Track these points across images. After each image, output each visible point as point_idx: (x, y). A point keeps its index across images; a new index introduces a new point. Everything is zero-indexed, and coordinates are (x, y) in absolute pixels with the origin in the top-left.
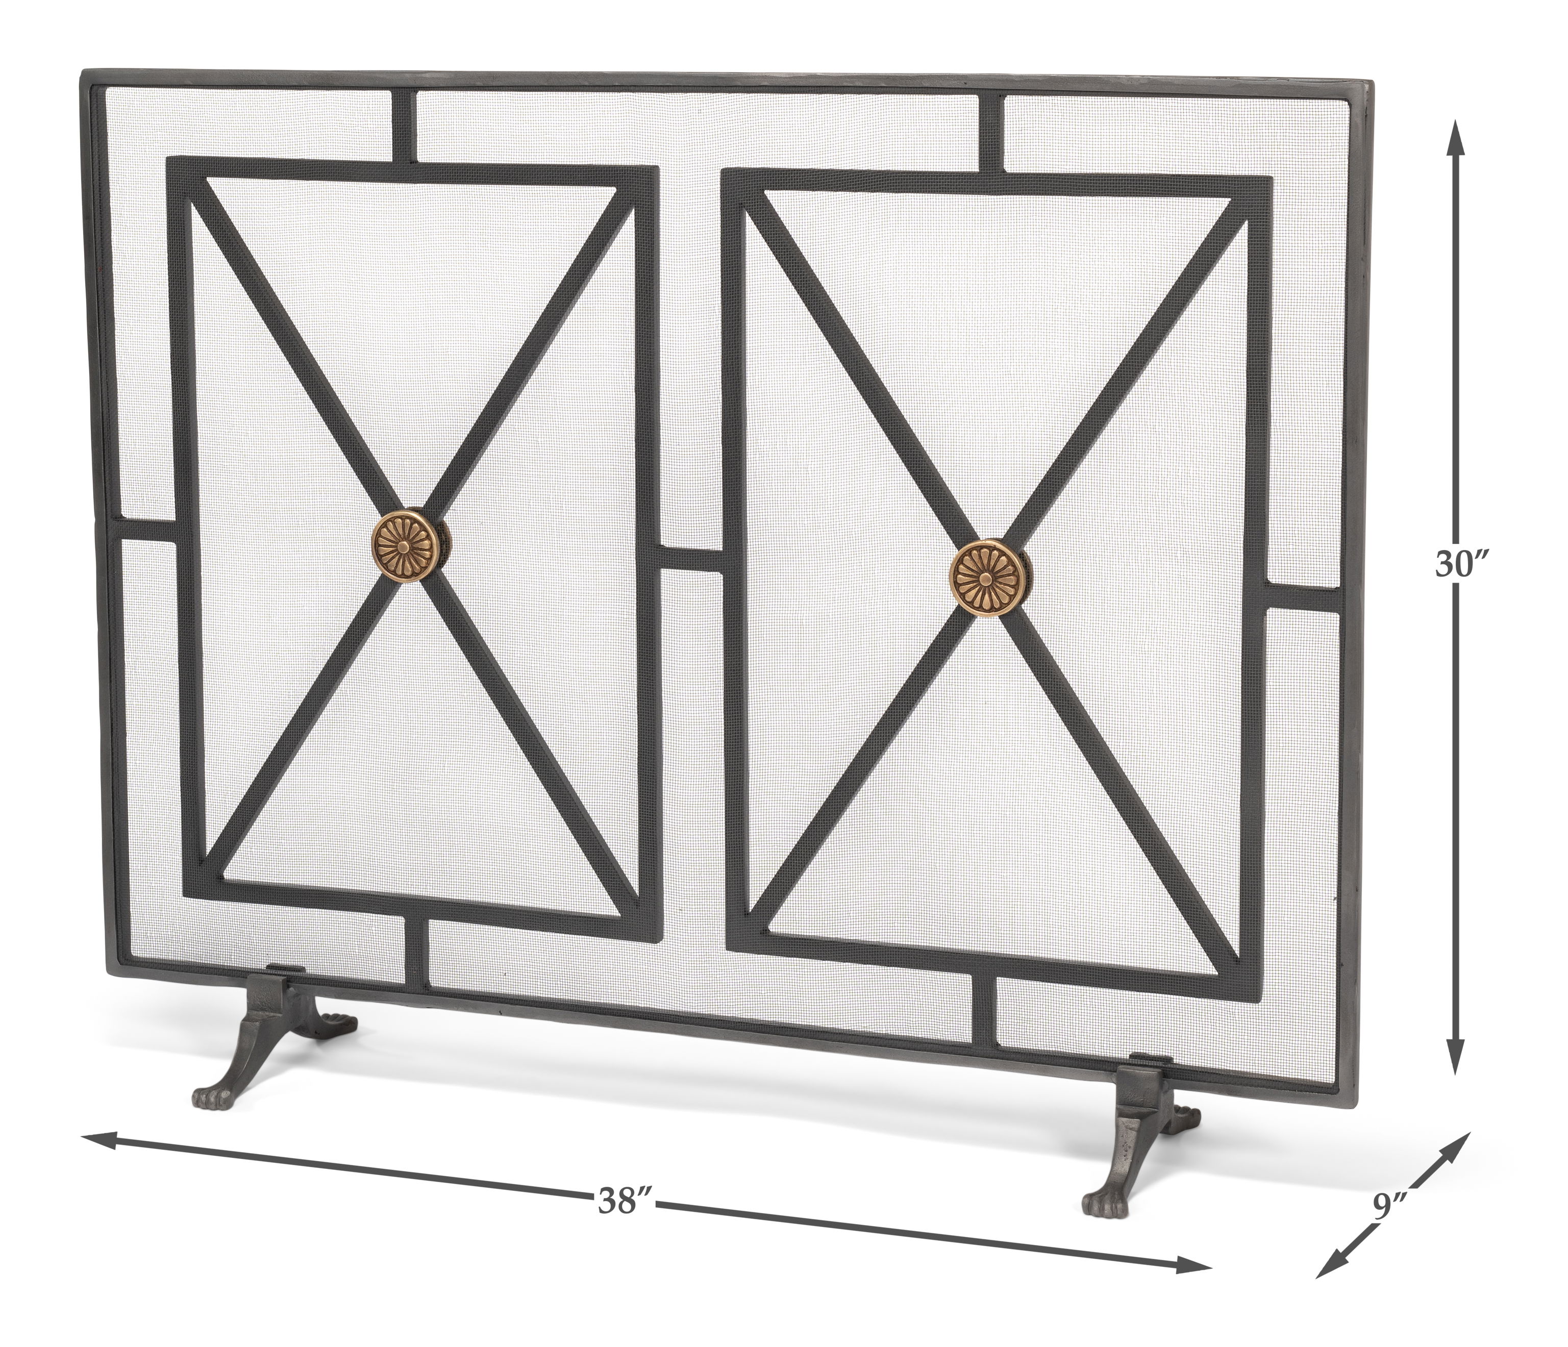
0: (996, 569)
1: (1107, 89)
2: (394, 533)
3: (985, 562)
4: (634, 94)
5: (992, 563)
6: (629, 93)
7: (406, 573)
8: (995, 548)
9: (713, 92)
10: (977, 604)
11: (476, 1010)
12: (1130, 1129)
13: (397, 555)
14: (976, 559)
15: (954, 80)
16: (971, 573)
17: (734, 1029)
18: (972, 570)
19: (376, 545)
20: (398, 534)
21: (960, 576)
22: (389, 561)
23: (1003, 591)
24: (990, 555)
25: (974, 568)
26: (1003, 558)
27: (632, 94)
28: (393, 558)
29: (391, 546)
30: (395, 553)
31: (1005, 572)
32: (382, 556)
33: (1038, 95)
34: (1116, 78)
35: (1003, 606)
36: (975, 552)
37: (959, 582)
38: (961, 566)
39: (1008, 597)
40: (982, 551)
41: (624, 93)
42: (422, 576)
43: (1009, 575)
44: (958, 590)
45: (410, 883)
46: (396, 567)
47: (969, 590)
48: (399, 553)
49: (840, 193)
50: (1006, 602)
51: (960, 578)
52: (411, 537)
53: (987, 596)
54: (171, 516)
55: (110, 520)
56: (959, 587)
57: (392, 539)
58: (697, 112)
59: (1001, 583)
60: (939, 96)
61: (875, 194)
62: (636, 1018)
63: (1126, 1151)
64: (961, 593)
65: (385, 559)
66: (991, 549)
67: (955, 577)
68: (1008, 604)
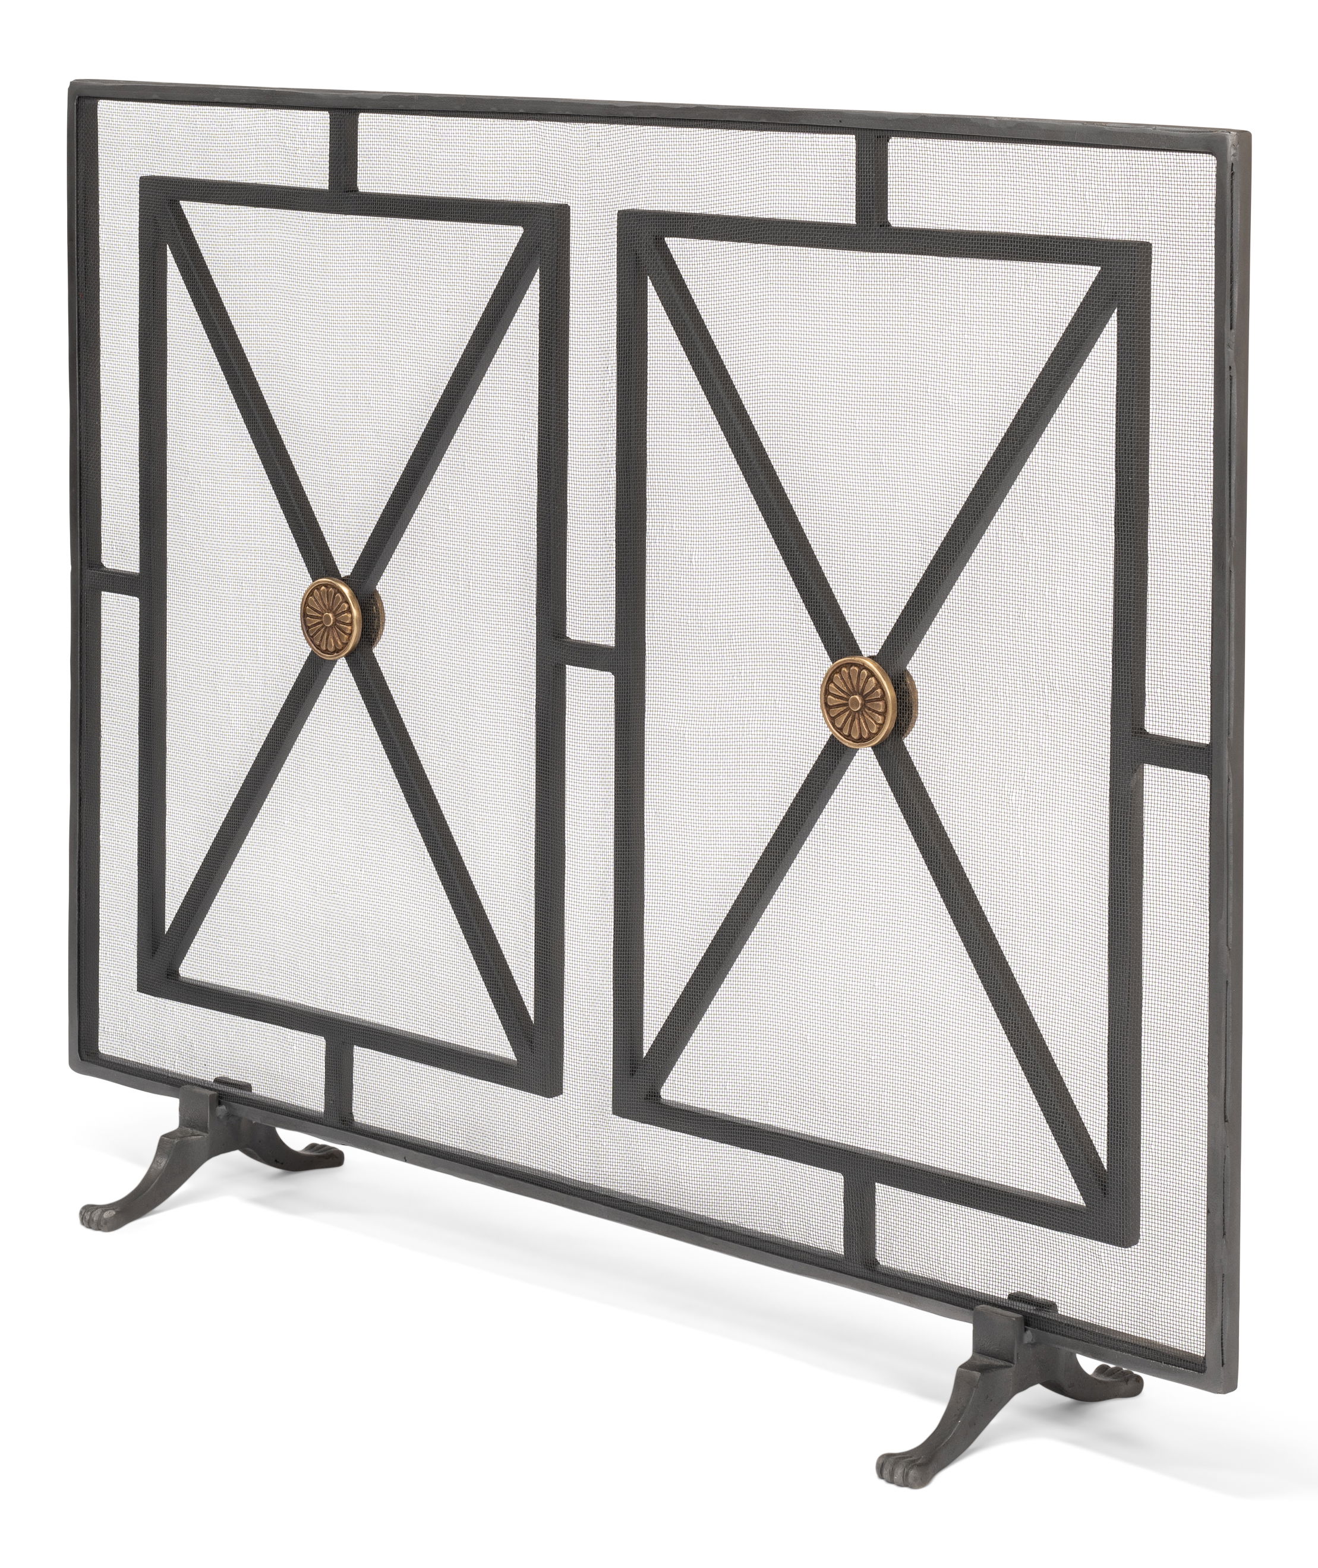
0: (865, 692)
2: (321, 603)
3: (855, 682)
4: (540, 123)
5: (861, 684)
6: (535, 122)
7: (330, 649)
8: (863, 667)
10: (847, 732)
12: (969, 1383)
13: (322, 627)
14: (846, 678)
15: (830, 117)
16: (841, 694)
18: (843, 692)
19: (304, 616)
20: (324, 604)
21: (829, 697)
22: (315, 634)
23: (872, 718)
24: (859, 675)
25: (844, 689)
26: (873, 679)
27: (538, 122)
29: (317, 617)
30: (320, 626)
31: (873, 696)
32: (309, 628)
34: (984, 119)
35: (872, 736)
36: (844, 669)
37: (829, 703)
38: (832, 685)
39: (876, 727)
40: (852, 669)
41: (531, 122)
43: (878, 700)
44: (828, 713)
45: (330, 1000)
46: (321, 640)
47: (839, 714)
48: (324, 625)
50: (874, 732)
51: (830, 699)
52: (335, 609)
53: (856, 722)
54: (135, 568)
55: (85, 569)
56: (829, 710)
57: (318, 609)
58: (596, 145)
59: (869, 709)
64: (832, 717)
65: (312, 631)
66: (860, 667)
67: (826, 698)
68: (877, 734)
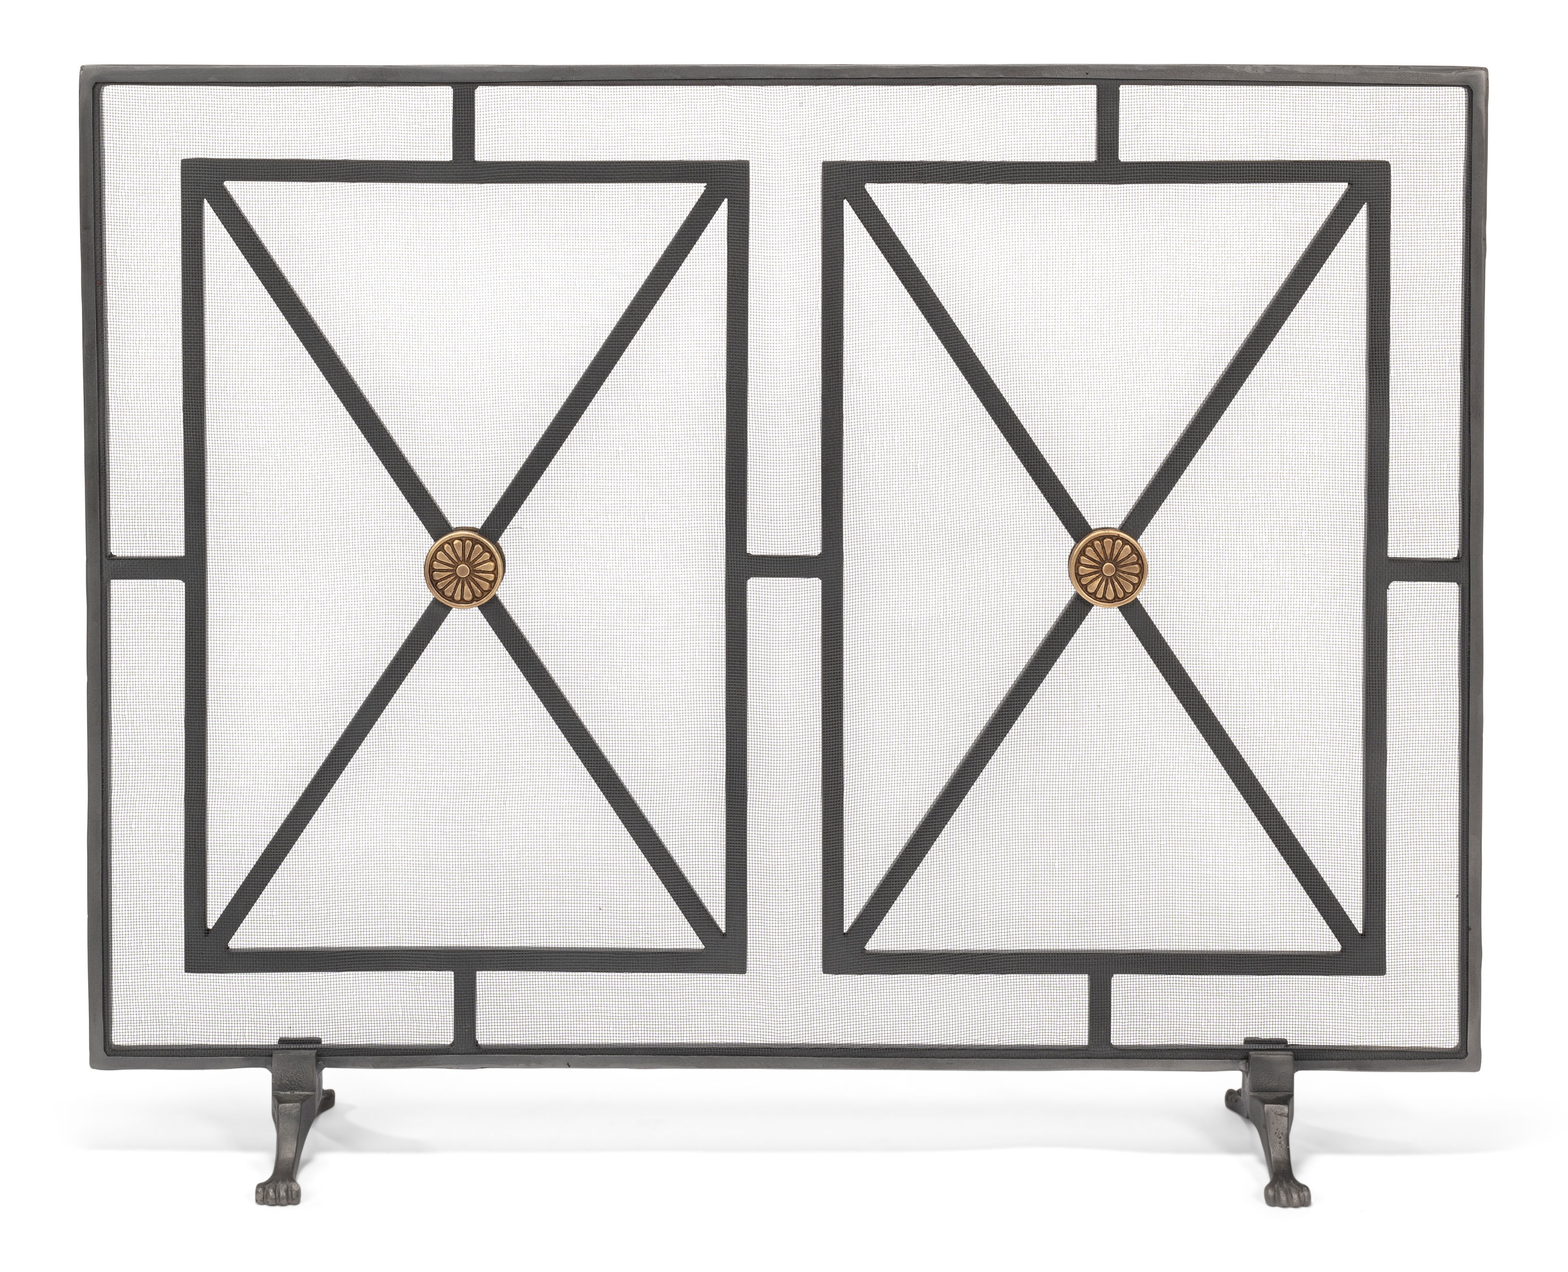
0: (1120, 559)
1: (1232, 78)
2: (453, 556)
3: (1108, 552)
4: (730, 87)
5: (1115, 553)
6: (724, 87)
7: (466, 598)
8: (1118, 537)
9: (816, 85)
10: (1100, 595)
11: (540, 1064)
12: (1280, 1115)
13: (454, 579)
14: (1099, 550)
15: (1075, 71)
16: (1094, 564)
17: (832, 1056)
18: (1095, 561)
19: (430, 571)
20: (457, 557)
21: (1081, 568)
22: (445, 588)
23: (1127, 580)
24: (1114, 545)
25: (1097, 559)
26: (1127, 547)
27: (727, 87)
28: (450, 582)
29: (447, 571)
30: (452, 578)
31: (1129, 561)
32: (438, 581)
33: (1160, 84)
35: (1127, 595)
36: (1097, 542)
37: (1081, 573)
38: (1083, 557)
39: (1132, 586)
40: (1105, 541)
41: (718, 87)
42: (485, 600)
43: (1133, 564)
44: (1079, 582)
45: (463, 934)
46: (454, 592)
47: (1091, 582)
48: (457, 576)
49: (953, 185)
50: (1130, 591)
52: (472, 559)
54: (180, 552)
55: (104, 559)
56: (1080, 579)
57: (450, 562)
58: (798, 105)
59: (1123, 572)
60: (1058, 86)
61: (990, 185)
62: (722, 1055)
63: (1280, 1138)
64: (1083, 585)
65: (440, 586)
66: (1114, 539)
67: (1077, 569)
